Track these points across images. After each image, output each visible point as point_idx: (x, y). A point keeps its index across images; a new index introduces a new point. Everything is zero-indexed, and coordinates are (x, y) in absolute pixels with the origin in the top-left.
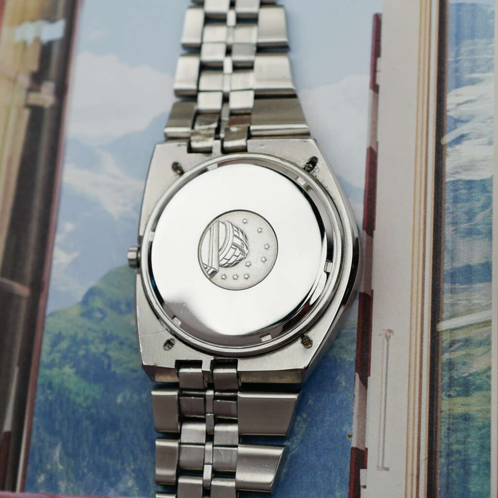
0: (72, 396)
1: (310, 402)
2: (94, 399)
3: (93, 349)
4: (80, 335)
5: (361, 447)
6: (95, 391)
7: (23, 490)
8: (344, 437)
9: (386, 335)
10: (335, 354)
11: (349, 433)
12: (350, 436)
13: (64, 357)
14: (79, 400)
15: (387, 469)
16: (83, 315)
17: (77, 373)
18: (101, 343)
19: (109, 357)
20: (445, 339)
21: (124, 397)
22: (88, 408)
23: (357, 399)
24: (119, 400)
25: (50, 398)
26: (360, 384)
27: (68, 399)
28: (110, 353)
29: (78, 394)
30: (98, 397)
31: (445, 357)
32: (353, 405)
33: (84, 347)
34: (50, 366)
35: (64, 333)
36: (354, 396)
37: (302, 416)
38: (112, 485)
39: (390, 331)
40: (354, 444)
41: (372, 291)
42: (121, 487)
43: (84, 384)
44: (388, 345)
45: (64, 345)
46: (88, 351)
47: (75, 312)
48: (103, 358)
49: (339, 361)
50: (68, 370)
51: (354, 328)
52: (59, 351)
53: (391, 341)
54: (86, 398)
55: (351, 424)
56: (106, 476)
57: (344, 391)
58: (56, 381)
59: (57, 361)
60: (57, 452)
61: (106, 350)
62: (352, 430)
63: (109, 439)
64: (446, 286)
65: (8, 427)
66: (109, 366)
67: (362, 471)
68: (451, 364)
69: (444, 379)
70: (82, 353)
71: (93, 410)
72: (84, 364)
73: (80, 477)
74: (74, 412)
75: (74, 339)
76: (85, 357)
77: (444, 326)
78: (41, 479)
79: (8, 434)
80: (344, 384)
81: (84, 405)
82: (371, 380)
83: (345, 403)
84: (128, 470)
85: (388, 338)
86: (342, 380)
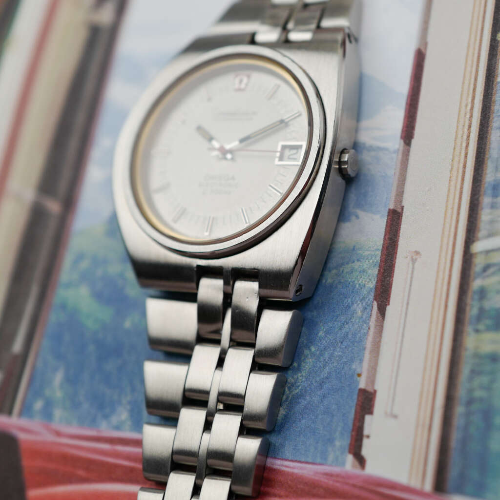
0: (83, 319)
1: (321, 334)
3: (111, 269)
5: (370, 389)
8: (353, 376)
9: (412, 257)
10: (354, 280)
11: (358, 371)
12: (359, 375)
14: (89, 322)
15: (395, 417)
18: (120, 263)
20: (479, 262)
21: (133, 322)
22: (96, 333)
23: (372, 331)
24: (127, 324)
26: (377, 314)
27: (78, 321)
29: (88, 317)
30: (108, 321)
31: (476, 284)
32: (367, 339)
34: (68, 285)
35: (86, 252)
36: (369, 328)
37: (310, 350)
38: (106, 417)
39: (417, 253)
40: (362, 385)
41: (402, 208)
42: (114, 420)
43: (95, 306)
44: (413, 268)
45: (84, 265)
46: (105, 272)
48: (118, 280)
49: (357, 286)
50: (83, 291)
51: (377, 250)
53: (416, 264)
54: (96, 321)
55: (361, 361)
56: (101, 406)
57: (359, 322)
60: (58, 378)
62: (362, 368)
63: (110, 366)
64: (486, 200)
67: (368, 418)
68: (482, 293)
69: (472, 311)
71: (100, 335)
72: (99, 285)
73: (75, 405)
74: (82, 336)
75: (94, 258)
76: (102, 278)
77: (478, 247)
78: (39, 405)
80: (359, 313)
81: (93, 329)
82: (389, 310)
83: (358, 336)
84: (124, 401)
85: (414, 261)
86: (358, 309)
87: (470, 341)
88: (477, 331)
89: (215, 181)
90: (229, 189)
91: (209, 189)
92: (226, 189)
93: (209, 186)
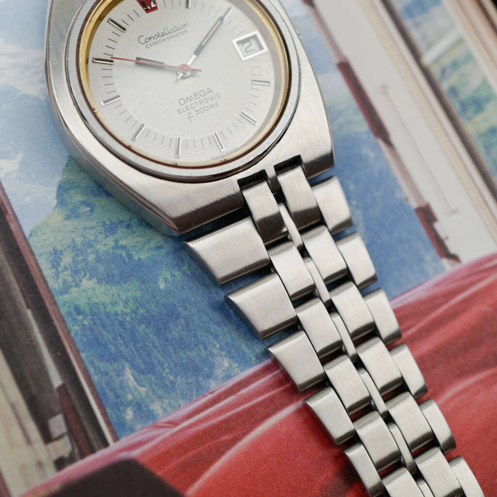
0: (109, 308)
2: (135, 299)
3: (102, 248)
4: (79, 240)
5: (422, 204)
6: (131, 290)
7: (116, 439)
8: (402, 203)
9: (383, 92)
10: (347, 132)
11: (403, 197)
12: (407, 199)
13: (76, 272)
14: (120, 308)
15: (455, 211)
16: (68, 218)
17: (99, 281)
18: (107, 236)
19: (123, 247)
20: (435, 71)
21: (166, 280)
22: (134, 312)
23: (392, 162)
24: (162, 286)
25: (86, 323)
26: (387, 147)
27: (107, 314)
28: (122, 242)
29: (114, 304)
30: (138, 294)
31: (444, 86)
33: (90, 251)
34: (65, 290)
35: (59, 247)
36: (388, 161)
38: (209, 376)
39: (384, 86)
40: (414, 204)
42: (219, 373)
43: (114, 289)
45: (67, 259)
46: (97, 253)
47: (58, 218)
48: (118, 252)
50: (87, 284)
52: (66, 269)
53: (390, 95)
54: (126, 302)
55: (400, 188)
56: (197, 370)
58: (82, 303)
59: (70, 279)
60: (129, 375)
61: (116, 241)
62: (404, 193)
63: (176, 331)
65: (57, 380)
66: (130, 257)
68: (454, 91)
69: (456, 107)
70: (91, 258)
71: (141, 311)
72: (101, 269)
73: (170, 388)
74: (122, 324)
75: (74, 247)
76: (98, 260)
78: (129, 414)
79: (62, 388)
80: (372, 155)
81: (128, 311)
84: (215, 351)
85: (386, 93)
87: (469, 128)
88: (469, 119)
89: (193, 102)
90: (214, 102)
91: (193, 111)
92: (210, 103)
93: (190, 108)
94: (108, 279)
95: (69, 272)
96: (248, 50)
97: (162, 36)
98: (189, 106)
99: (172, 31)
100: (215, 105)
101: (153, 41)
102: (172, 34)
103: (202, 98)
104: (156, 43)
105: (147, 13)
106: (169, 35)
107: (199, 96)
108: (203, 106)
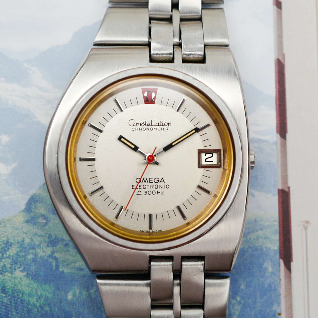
0: (26, 298)
1: (242, 287)
2: (47, 298)
3: (40, 253)
4: (27, 241)
6: (46, 291)
8: (274, 315)
9: (304, 226)
10: (260, 244)
11: (278, 311)
12: (280, 314)
13: (15, 262)
14: (33, 300)
16: (27, 222)
17: (27, 276)
18: (48, 246)
19: (56, 259)
21: (74, 295)
22: (42, 307)
23: (283, 282)
24: (70, 297)
25: (5, 300)
26: (285, 269)
27: (22, 301)
28: (57, 255)
29: (30, 295)
30: (50, 296)
32: (280, 287)
33: (31, 251)
35: (11, 240)
36: (280, 280)
37: (236, 300)
39: (307, 222)
41: (289, 188)
43: (35, 285)
44: (306, 233)
45: (13, 251)
46: (36, 255)
47: (20, 219)
48: (50, 260)
49: (264, 249)
50: (19, 274)
51: (275, 221)
52: (9, 257)
53: (308, 231)
54: (39, 298)
55: (279, 304)
57: (271, 276)
58: (9, 285)
59: (8, 266)
61: (53, 252)
62: (281, 308)
66: (57, 267)
70: (30, 257)
71: (47, 308)
72: (33, 268)
74: (29, 312)
75: (21, 244)
76: (34, 260)
80: (270, 269)
81: (38, 305)
82: (293, 265)
83: (273, 286)
85: (306, 228)
86: (269, 267)
89: (146, 183)
90: (161, 190)
91: (142, 190)
92: (159, 190)
93: (142, 187)
94: (34, 277)
95: (10, 261)
96: (207, 160)
97: (148, 125)
98: (142, 186)
99: (157, 124)
100: (161, 193)
101: (139, 126)
102: (155, 127)
103: (154, 184)
104: (140, 129)
105: (146, 103)
106: (153, 127)
107: (153, 181)
108: (152, 190)
